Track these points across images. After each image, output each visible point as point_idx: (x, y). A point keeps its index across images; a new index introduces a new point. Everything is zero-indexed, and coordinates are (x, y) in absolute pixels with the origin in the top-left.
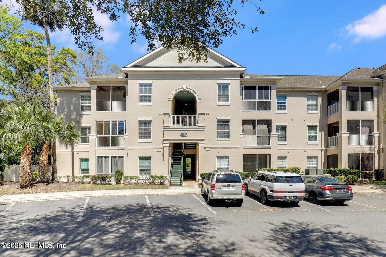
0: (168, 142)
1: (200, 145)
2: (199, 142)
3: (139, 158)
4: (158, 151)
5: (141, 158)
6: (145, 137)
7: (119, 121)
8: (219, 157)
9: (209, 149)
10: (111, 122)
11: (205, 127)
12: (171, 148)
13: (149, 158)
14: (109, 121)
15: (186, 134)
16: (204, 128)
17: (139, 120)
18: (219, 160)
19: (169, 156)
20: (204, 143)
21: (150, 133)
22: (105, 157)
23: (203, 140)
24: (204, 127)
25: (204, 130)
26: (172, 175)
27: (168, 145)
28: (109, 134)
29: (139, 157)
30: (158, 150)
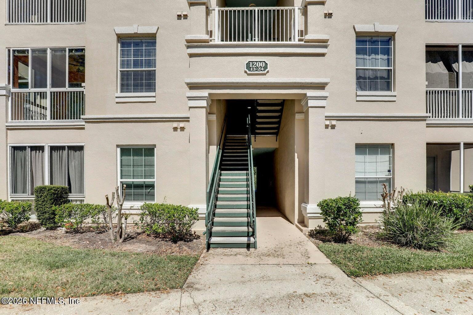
0: (205, 93)
1: (311, 103)
2: (310, 93)
3: (119, 150)
4: (175, 129)
5: (125, 151)
6: (137, 87)
7: (71, 50)
8: (361, 148)
9: (334, 122)
10: (49, 51)
11: (326, 41)
12: (214, 118)
13: (149, 151)
14: (44, 51)
15: (266, 68)
16: (326, 47)
17: (117, 34)
18: (361, 158)
19: (209, 143)
20: (325, 98)
21: (151, 75)
22: (33, 148)
23: (321, 86)
24: (323, 43)
25: (323, 55)
26: (219, 203)
27: (204, 103)
28: (45, 86)
29: (118, 146)
30: (175, 125)
